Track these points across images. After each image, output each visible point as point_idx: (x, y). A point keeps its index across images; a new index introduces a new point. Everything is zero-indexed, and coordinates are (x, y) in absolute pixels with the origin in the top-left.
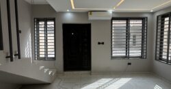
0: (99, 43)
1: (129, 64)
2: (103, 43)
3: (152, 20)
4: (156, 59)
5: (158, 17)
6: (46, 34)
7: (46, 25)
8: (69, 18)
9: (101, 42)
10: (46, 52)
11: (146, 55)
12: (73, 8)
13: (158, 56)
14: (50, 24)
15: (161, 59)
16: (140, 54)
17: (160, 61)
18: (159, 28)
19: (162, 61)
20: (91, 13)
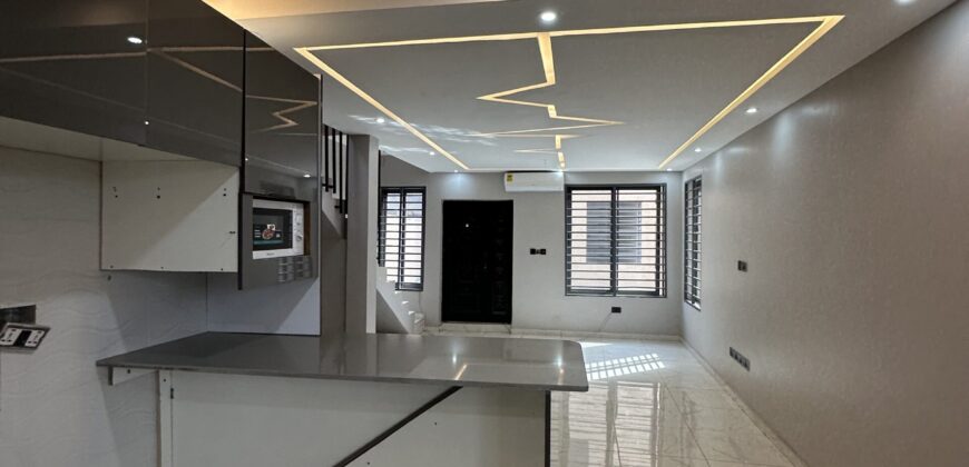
0: (533, 252)
1: (616, 310)
2: (543, 252)
3: (675, 189)
4: (686, 298)
5: (686, 185)
6: (402, 218)
7: (403, 202)
8: (459, 187)
9: (538, 248)
10: (401, 270)
11: (665, 289)
12: (466, 168)
13: (690, 291)
14: (414, 201)
15: (695, 300)
16: (653, 284)
17: (692, 305)
18: (690, 214)
19: (696, 304)
20: (510, 176)
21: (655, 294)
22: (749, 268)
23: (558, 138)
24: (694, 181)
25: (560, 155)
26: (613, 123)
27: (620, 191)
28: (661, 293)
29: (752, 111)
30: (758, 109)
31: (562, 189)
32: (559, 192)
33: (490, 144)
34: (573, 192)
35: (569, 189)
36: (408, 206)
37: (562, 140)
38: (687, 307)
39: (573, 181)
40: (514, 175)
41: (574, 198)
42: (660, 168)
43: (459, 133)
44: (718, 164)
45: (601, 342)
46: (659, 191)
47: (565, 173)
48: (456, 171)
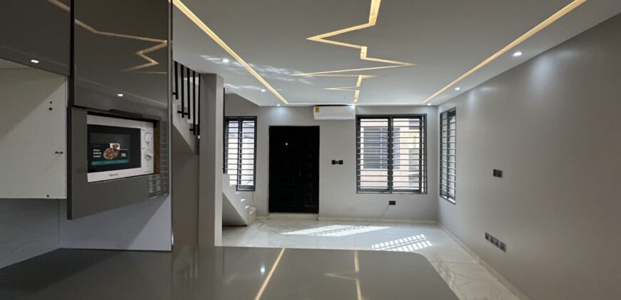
0: (334, 162)
1: (392, 203)
2: (341, 162)
3: (433, 118)
4: (441, 194)
5: (441, 115)
6: (240, 139)
7: (240, 128)
8: (281, 117)
9: (337, 160)
10: (239, 176)
11: (426, 188)
12: (286, 103)
13: (444, 189)
14: (248, 126)
15: (449, 196)
16: (418, 185)
17: (447, 199)
18: (445, 135)
19: (450, 199)
20: (317, 109)
21: (419, 191)
22: (504, 174)
23: (361, 77)
24: (449, 112)
25: (357, 92)
26: (407, 64)
27: (394, 120)
28: (423, 191)
29: (518, 54)
30: (523, 52)
31: (354, 118)
32: (351, 120)
33: (308, 83)
34: (362, 120)
35: (359, 118)
36: (244, 130)
37: (363, 79)
38: (443, 202)
39: (362, 112)
40: (320, 107)
41: (362, 124)
42: (423, 103)
43: (286, 73)
44: (472, 99)
45: (382, 225)
46: (421, 119)
47: (356, 106)
48: (279, 105)
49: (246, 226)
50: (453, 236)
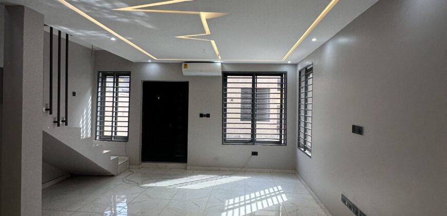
0: (201, 115)
1: (255, 154)
2: (208, 116)
4: (299, 146)
5: (300, 72)
7: (116, 83)
8: (153, 72)
9: (205, 113)
11: (285, 140)
12: (156, 59)
13: (302, 142)
14: (124, 82)
15: (306, 148)
16: (278, 137)
17: (304, 152)
18: (303, 90)
19: (307, 151)
20: (186, 65)
21: (279, 143)
24: (306, 68)
25: (213, 43)
27: (258, 77)
28: (283, 142)
31: (221, 74)
32: (219, 76)
34: (228, 76)
35: (225, 75)
36: (119, 85)
37: (207, 20)
38: (300, 153)
39: (228, 69)
40: (188, 64)
41: (229, 80)
42: (283, 60)
44: (329, 51)
45: (244, 175)
46: (282, 77)
47: (222, 63)
48: (150, 61)
49: (113, 176)
50: (308, 188)
